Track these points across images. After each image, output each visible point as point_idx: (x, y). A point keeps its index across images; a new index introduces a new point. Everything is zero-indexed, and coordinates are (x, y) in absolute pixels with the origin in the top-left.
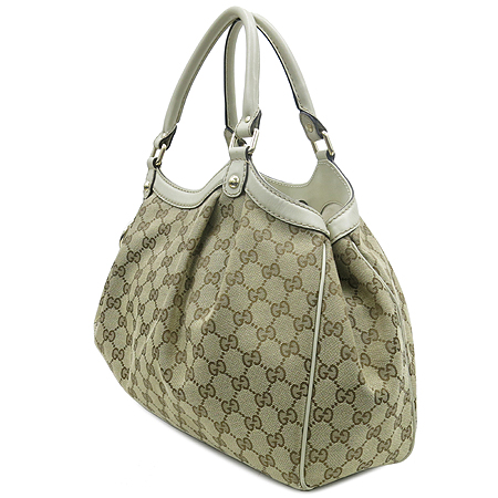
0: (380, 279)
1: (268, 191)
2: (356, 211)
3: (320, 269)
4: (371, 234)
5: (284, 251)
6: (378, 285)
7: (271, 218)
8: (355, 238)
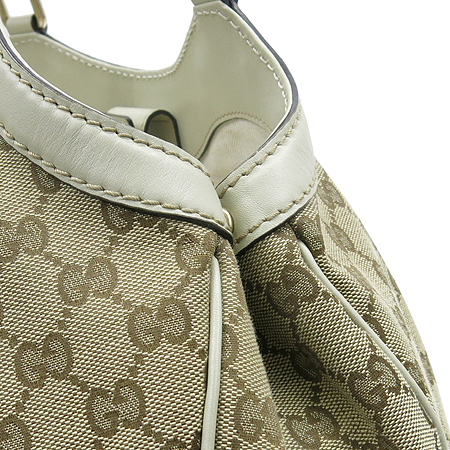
0: (390, 356)
1: (32, 96)
2: (305, 149)
3: (204, 353)
4: (342, 204)
5: (85, 290)
6: (385, 380)
7: (49, 183)
8: (310, 231)
